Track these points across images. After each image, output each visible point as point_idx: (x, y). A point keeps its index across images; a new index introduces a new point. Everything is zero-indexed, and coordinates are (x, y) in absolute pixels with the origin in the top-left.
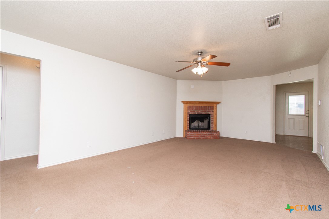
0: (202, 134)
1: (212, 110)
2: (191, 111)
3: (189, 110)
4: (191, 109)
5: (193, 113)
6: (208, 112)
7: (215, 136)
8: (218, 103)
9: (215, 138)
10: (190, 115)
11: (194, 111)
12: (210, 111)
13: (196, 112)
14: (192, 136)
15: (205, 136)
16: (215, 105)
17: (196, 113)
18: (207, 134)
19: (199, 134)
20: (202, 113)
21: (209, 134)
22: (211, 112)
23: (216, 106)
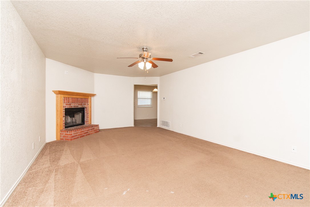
0: (86, 131)
1: (87, 103)
2: (66, 104)
3: (65, 103)
4: (67, 102)
5: (70, 107)
6: (84, 104)
7: (96, 130)
8: (93, 95)
9: (96, 132)
10: (66, 109)
11: (70, 104)
12: (85, 104)
13: (72, 105)
14: (76, 136)
15: (88, 132)
16: (90, 97)
17: (72, 107)
18: (89, 130)
19: (82, 132)
20: (78, 106)
21: (91, 129)
22: (87, 105)
23: (91, 99)
